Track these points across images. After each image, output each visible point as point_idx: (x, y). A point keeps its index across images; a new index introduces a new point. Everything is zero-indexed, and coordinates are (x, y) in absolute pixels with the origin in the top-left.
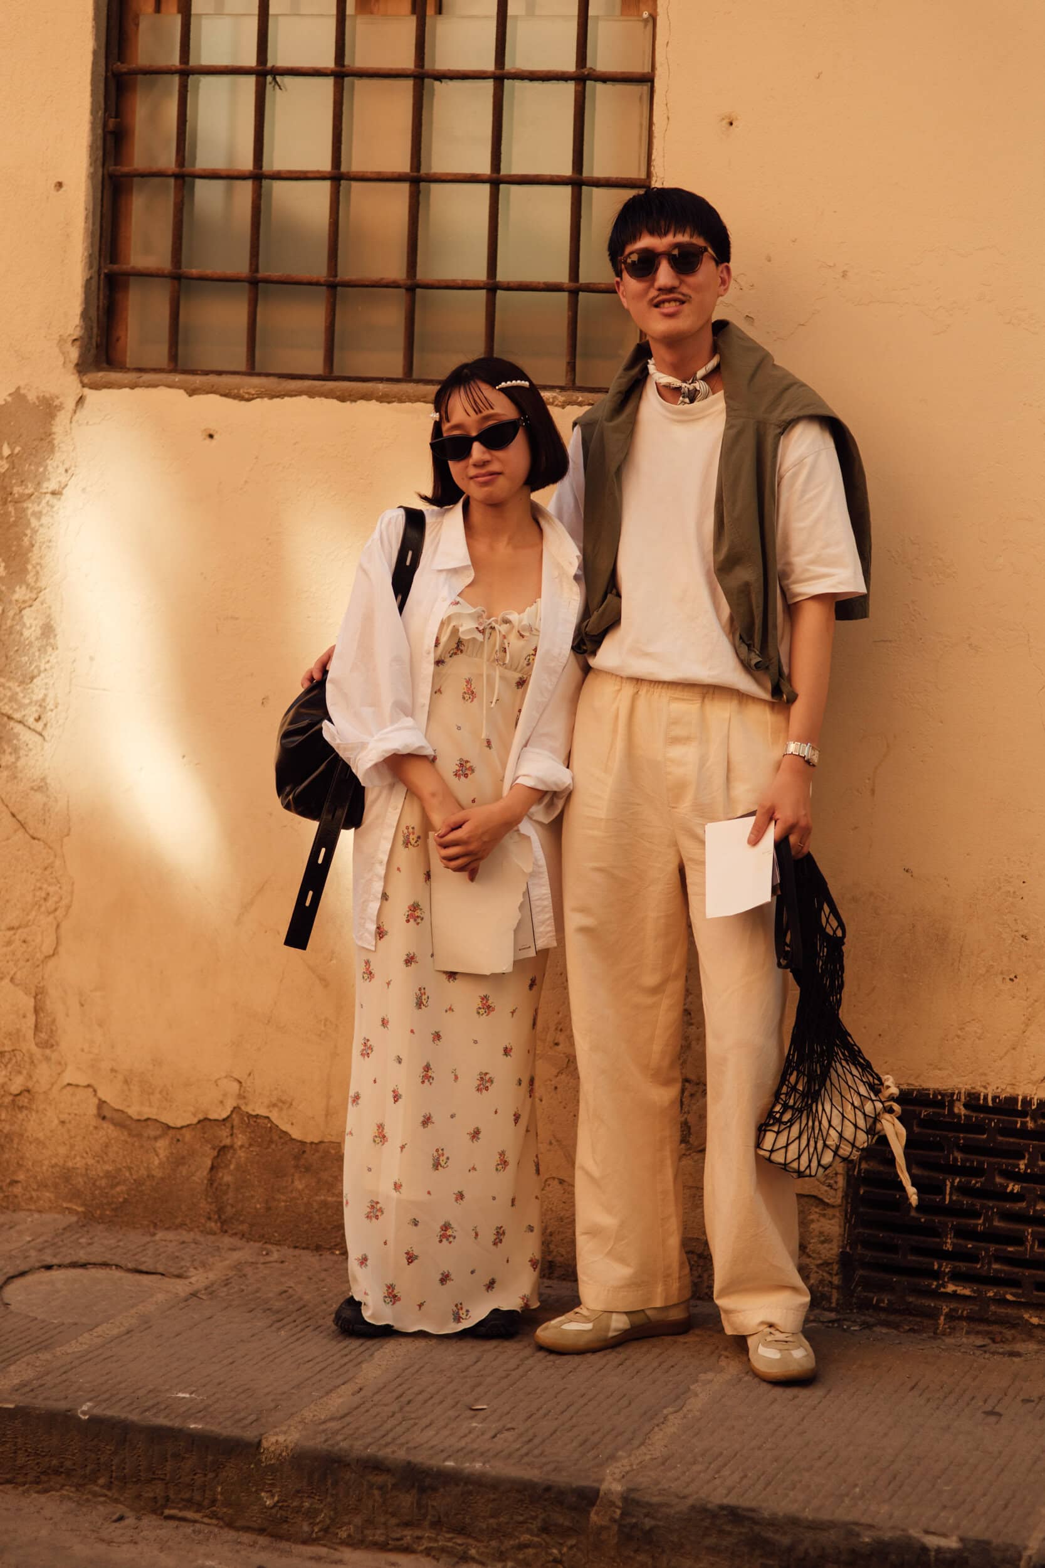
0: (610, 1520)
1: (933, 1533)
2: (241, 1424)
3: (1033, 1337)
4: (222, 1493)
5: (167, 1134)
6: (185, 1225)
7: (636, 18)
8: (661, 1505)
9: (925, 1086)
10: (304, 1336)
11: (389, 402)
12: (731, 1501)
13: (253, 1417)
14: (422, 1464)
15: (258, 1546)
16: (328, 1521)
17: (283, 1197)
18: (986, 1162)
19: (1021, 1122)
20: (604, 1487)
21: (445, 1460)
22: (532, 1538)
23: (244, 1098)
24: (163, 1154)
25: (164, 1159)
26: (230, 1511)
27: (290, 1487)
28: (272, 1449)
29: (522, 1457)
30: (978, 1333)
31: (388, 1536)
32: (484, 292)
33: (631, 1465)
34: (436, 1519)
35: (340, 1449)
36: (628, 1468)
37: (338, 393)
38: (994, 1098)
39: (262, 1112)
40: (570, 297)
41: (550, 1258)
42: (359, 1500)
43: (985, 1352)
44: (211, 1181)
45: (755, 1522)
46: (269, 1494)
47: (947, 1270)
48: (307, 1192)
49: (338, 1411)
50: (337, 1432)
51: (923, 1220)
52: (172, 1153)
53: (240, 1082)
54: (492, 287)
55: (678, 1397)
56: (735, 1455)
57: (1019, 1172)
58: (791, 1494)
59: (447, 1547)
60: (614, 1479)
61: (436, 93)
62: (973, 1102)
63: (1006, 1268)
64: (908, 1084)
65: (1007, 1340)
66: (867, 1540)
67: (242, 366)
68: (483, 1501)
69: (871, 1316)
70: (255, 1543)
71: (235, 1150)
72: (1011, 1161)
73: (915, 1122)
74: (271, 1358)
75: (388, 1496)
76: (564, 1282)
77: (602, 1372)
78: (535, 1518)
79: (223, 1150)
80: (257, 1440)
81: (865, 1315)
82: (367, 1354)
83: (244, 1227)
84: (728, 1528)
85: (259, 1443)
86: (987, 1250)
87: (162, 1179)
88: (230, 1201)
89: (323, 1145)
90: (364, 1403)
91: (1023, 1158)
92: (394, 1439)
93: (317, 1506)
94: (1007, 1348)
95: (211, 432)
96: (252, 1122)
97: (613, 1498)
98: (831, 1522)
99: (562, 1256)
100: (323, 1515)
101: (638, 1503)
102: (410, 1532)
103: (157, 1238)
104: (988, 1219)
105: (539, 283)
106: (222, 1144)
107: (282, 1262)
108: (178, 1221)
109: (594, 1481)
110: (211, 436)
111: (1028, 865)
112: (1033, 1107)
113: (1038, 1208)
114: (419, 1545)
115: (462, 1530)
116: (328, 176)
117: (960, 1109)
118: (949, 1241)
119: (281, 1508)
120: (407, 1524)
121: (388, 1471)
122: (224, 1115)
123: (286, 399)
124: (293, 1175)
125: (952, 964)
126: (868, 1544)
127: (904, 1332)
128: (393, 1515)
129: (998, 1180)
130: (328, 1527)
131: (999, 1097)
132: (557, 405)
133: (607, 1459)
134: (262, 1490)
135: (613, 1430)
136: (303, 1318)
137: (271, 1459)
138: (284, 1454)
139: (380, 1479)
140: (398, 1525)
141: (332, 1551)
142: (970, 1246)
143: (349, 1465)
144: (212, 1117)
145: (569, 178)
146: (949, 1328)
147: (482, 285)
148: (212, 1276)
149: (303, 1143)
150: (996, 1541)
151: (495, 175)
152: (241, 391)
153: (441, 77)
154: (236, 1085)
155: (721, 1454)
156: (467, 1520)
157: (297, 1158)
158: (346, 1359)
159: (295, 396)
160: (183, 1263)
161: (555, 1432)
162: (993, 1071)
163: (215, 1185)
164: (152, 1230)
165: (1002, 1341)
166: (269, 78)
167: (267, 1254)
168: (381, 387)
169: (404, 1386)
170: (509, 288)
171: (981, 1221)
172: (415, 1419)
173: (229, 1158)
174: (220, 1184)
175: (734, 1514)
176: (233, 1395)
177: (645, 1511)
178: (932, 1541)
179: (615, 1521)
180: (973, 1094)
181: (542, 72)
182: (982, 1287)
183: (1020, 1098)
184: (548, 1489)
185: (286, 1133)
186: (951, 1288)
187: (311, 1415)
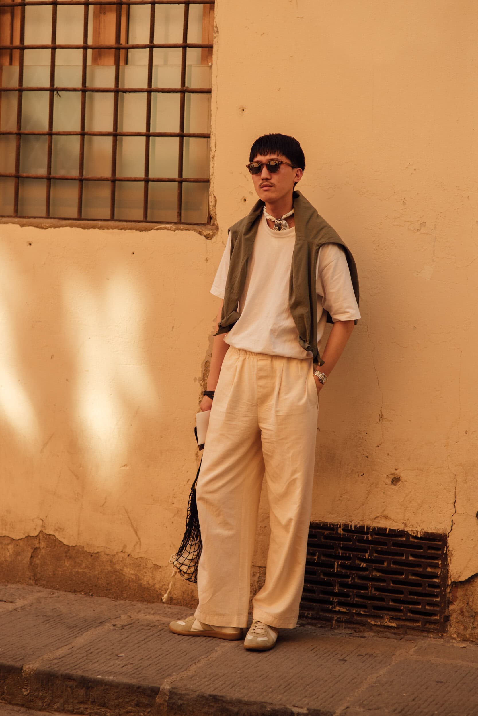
0: (164, 701)
1: (297, 707)
2: (16, 660)
3: (372, 630)
4: (6, 689)
5: (13, 542)
6: (20, 581)
7: (206, 66)
8: (185, 694)
9: (326, 521)
10: (56, 626)
11: (103, 229)
12: (215, 693)
13: (22, 658)
14: (88, 677)
15: (20, 712)
16: (49, 701)
17: (60, 570)
18: (352, 554)
19: (366, 537)
20: (162, 687)
21: (97, 676)
22: (132, 708)
23: (44, 527)
24: (11, 551)
25: (12, 553)
26: (10, 697)
27: (34, 686)
28: (27, 670)
29: (131, 675)
30: (349, 628)
31: (73, 707)
32: (143, 182)
33: (177, 678)
34: (93, 700)
35: (55, 671)
36: (175, 679)
37: (82, 226)
38: (355, 526)
39: (52, 533)
40: (179, 184)
41: (171, 596)
42: (62, 692)
43: (351, 636)
44: (31, 563)
45: (224, 702)
46: (26, 690)
47: (336, 601)
48: (70, 567)
49: (59, 656)
50: (56, 664)
51: (326, 579)
52: (15, 551)
53: (43, 520)
54: (147, 180)
55: (208, 652)
56: (224, 675)
57: (365, 558)
58: (242, 691)
59: (98, 712)
60: (167, 684)
61: (125, 98)
62: (346, 528)
63: (361, 600)
64: (319, 521)
65: (361, 631)
66: (269, 709)
67: (44, 214)
68: (112, 692)
69: (305, 621)
70: (20, 710)
71: (40, 549)
72: (362, 554)
73: (322, 537)
74: (39, 635)
75: (74, 691)
76: (177, 606)
77: (180, 642)
78: (133, 700)
79: (36, 549)
80: (21, 667)
81: (302, 620)
82: (80, 634)
83: (44, 583)
84: (212, 704)
85: (22, 668)
86: (352, 592)
87: (11, 562)
88: (39, 571)
89: (77, 547)
90: (72, 653)
91: (367, 552)
92: (79, 667)
93: (45, 695)
94: (361, 634)
95: (30, 243)
96: (48, 537)
97: (165, 691)
98: (255, 702)
99: (176, 595)
100: (47, 699)
101: (176, 694)
102: (83, 706)
103: (8, 587)
104: (353, 579)
105: (166, 178)
106: (35, 547)
107: (59, 597)
108: (18, 579)
109: (159, 684)
110: (30, 244)
111: (368, 426)
112: (371, 530)
113: (374, 574)
114: (86, 712)
115: (104, 705)
116: (79, 133)
117: (340, 531)
118: (337, 588)
119: (30, 695)
120: (82, 703)
121: (74, 680)
122: (36, 534)
123: (61, 228)
124: (64, 560)
125: (337, 469)
126: (269, 711)
127: (318, 628)
128: (76, 698)
129: (357, 562)
130: (49, 704)
131: (357, 526)
132: (172, 230)
133: (167, 676)
134: (23, 688)
135: (174, 664)
136: (59, 619)
137: (26, 675)
138: (32, 673)
139: (71, 683)
140: (78, 703)
141: (51, 714)
142: (345, 590)
143: (58, 677)
144: (32, 535)
145: (178, 134)
146: (337, 626)
147: (142, 179)
148: (25, 602)
149: (69, 546)
150: (323, 710)
151: (148, 133)
152: (43, 225)
153: (125, 91)
154: (41, 521)
155: (218, 674)
156: (106, 701)
157: (66, 553)
158: (70, 635)
159: (65, 227)
160: (15, 597)
161: (150, 665)
162: (354, 515)
163: (33, 564)
164: (6, 584)
165: (359, 632)
166: (55, 93)
167: (53, 594)
168: (100, 223)
169: (91, 647)
170: (153, 180)
171: (350, 580)
172: (92, 659)
173: (38, 552)
174: (35, 564)
175: (215, 699)
176: (16, 649)
177: (178, 697)
178: (296, 710)
179: (166, 701)
180: (346, 525)
181: (167, 89)
182: (351, 609)
183: (366, 526)
184: (139, 688)
185: (61, 542)
186: (338, 609)
187: (47, 657)
